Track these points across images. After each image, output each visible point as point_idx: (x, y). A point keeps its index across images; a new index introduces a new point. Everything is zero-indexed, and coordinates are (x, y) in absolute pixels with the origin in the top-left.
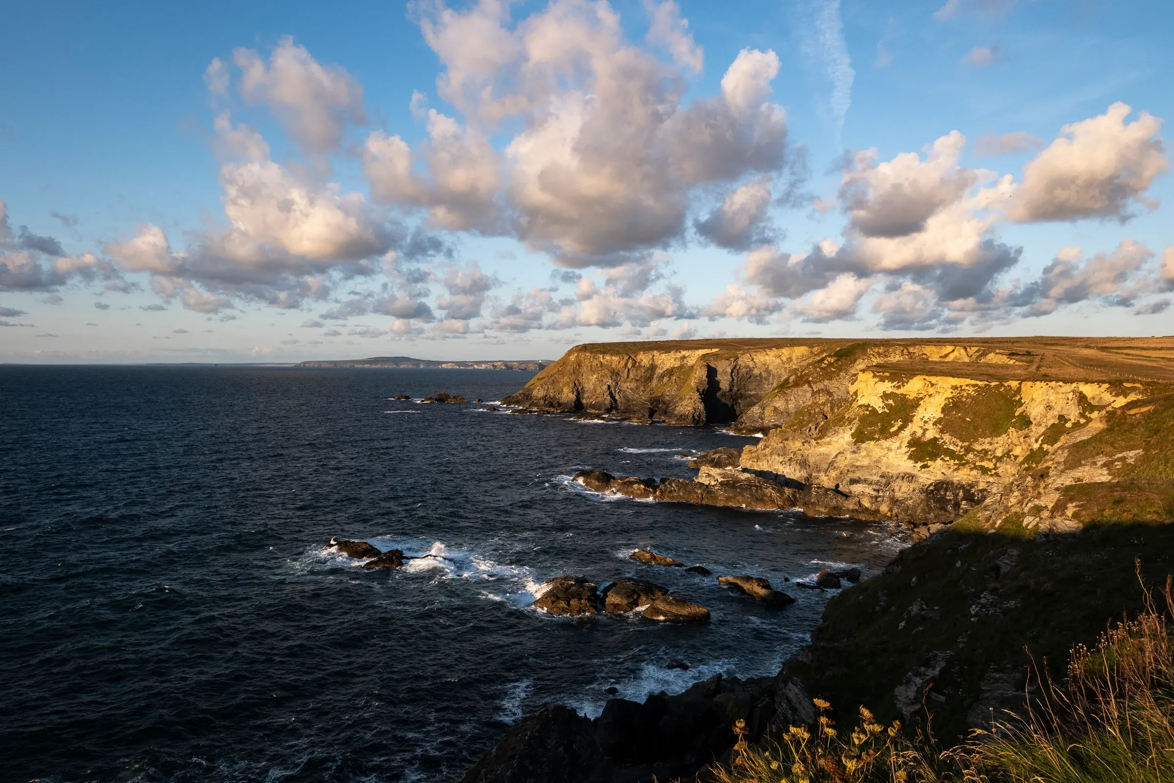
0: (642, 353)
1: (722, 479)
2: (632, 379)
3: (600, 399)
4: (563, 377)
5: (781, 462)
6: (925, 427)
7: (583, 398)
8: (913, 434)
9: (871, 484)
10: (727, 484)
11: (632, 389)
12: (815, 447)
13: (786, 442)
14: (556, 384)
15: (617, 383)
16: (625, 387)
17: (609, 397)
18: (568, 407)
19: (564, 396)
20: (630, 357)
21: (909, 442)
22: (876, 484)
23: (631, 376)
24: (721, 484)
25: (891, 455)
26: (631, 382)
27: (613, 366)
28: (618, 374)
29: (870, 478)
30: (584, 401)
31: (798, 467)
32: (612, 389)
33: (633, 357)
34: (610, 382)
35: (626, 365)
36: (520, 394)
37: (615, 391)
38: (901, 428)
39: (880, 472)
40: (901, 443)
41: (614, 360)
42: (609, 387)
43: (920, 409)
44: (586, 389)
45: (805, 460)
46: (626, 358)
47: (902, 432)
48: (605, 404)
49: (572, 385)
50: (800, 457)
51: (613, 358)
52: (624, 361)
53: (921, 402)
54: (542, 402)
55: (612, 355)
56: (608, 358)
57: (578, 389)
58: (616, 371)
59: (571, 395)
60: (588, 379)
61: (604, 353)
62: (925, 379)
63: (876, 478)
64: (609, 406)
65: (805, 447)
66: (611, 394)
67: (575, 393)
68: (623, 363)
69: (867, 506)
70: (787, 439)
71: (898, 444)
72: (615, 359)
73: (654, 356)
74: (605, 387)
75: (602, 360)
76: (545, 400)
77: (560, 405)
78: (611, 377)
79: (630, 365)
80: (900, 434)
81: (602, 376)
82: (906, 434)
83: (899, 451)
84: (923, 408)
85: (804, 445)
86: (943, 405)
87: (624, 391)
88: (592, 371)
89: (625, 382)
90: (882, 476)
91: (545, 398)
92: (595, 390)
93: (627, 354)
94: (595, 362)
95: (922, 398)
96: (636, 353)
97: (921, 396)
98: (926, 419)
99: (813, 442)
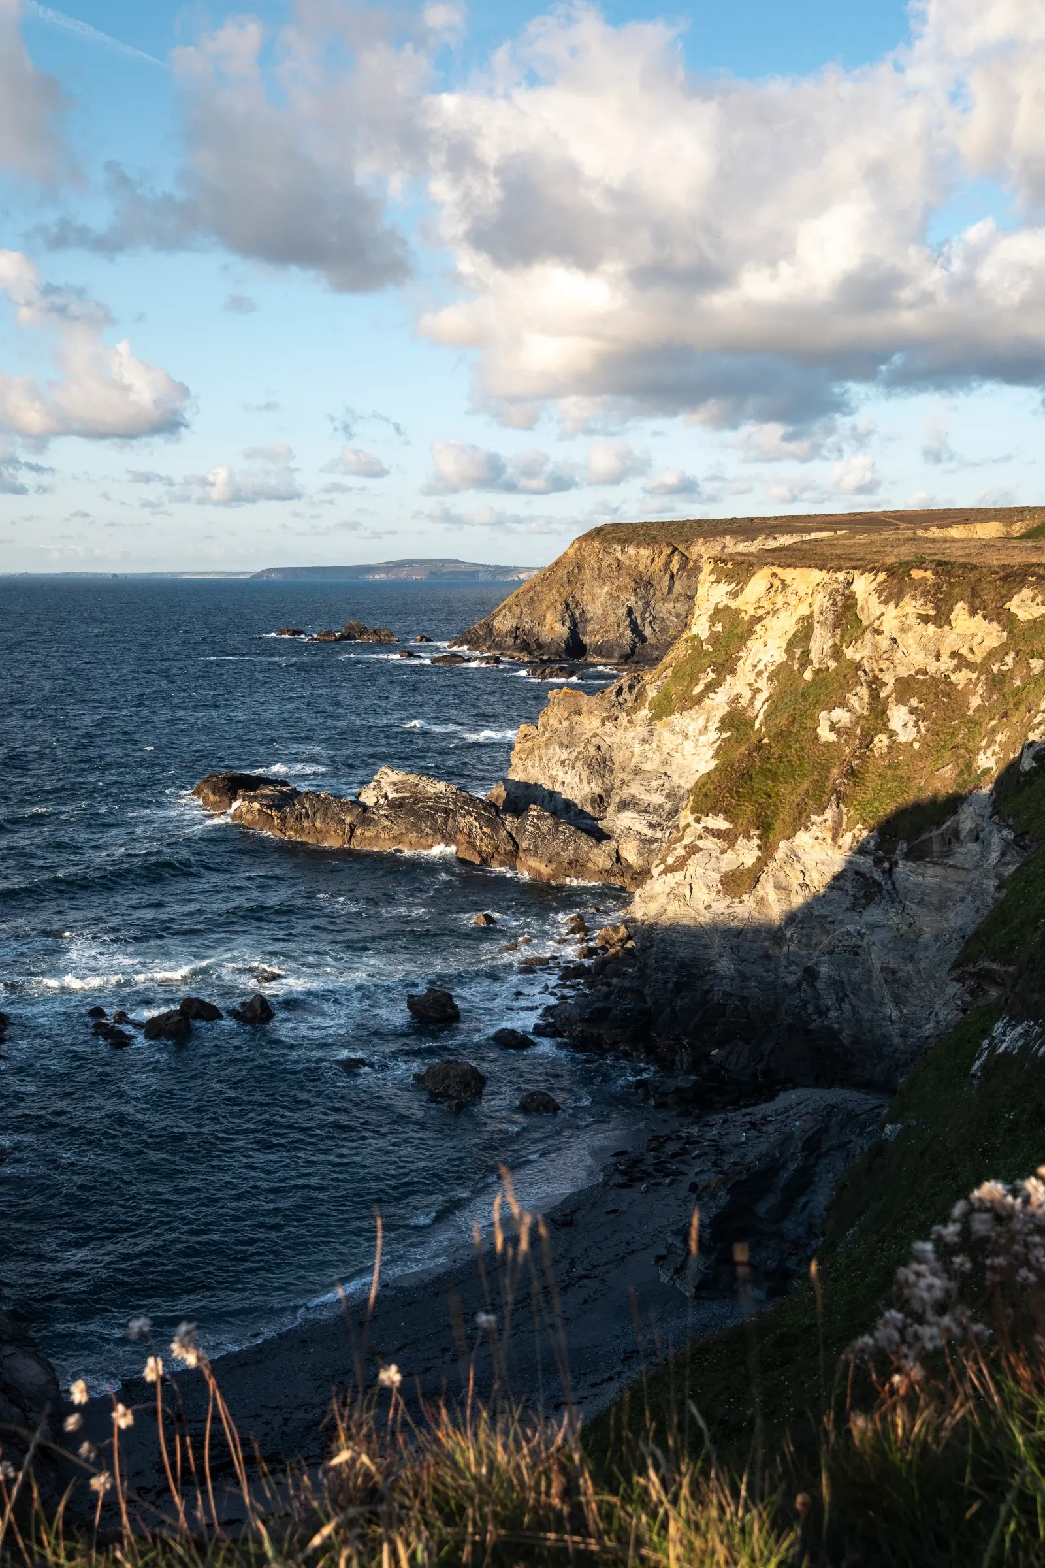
0: (701, 540)
1: (395, 795)
2: (680, 595)
3: (611, 636)
4: (550, 591)
5: (563, 762)
6: (756, 686)
7: (584, 634)
8: (733, 702)
9: (646, 811)
10: (401, 806)
11: (678, 615)
12: (626, 729)
13: (575, 718)
14: (537, 605)
15: (647, 604)
16: (664, 610)
17: (628, 632)
18: (553, 650)
19: (545, 629)
20: (676, 549)
21: (722, 721)
22: (656, 811)
23: (678, 587)
24: (392, 804)
25: (688, 746)
26: (676, 600)
27: (641, 568)
28: (649, 584)
29: (645, 797)
30: (586, 640)
31: (585, 773)
32: (637, 615)
33: (683, 550)
34: (632, 601)
35: (667, 564)
36: (480, 625)
37: (644, 620)
38: (711, 687)
39: (667, 785)
40: (708, 720)
41: (640, 555)
42: (630, 611)
43: (754, 644)
44: (589, 616)
45: (604, 757)
46: (667, 551)
47: (711, 695)
48: (620, 646)
49: (560, 608)
50: (592, 750)
51: (642, 551)
52: (663, 557)
53: (758, 628)
54: (509, 641)
55: (638, 545)
56: (632, 551)
57: (573, 615)
58: (645, 578)
59: (558, 627)
60: (593, 596)
61: (624, 542)
62: (774, 575)
63: (657, 799)
64: (627, 649)
65: (606, 729)
66: (635, 628)
67: (568, 623)
68: (660, 562)
69: (630, 860)
70: (578, 712)
71: (701, 723)
72: (645, 553)
73: (724, 547)
74: (622, 611)
75: (619, 556)
76: (516, 638)
77: (540, 646)
78: (635, 590)
79: (675, 566)
80: (707, 702)
81: (619, 588)
82: (718, 703)
83: (703, 738)
84: (762, 641)
85: (603, 724)
86: (790, 635)
87: (663, 620)
88: (601, 578)
89: (664, 600)
90: (668, 796)
91: (515, 632)
92: (605, 616)
93: (669, 544)
94: (608, 560)
95: (760, 619)
96: (689, 541)
97: (761, 612)
98: (761, 667)
99: (624, 718)
